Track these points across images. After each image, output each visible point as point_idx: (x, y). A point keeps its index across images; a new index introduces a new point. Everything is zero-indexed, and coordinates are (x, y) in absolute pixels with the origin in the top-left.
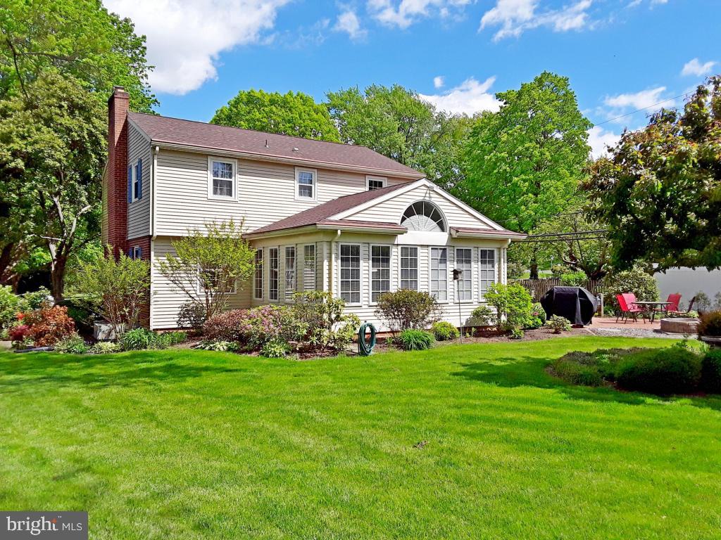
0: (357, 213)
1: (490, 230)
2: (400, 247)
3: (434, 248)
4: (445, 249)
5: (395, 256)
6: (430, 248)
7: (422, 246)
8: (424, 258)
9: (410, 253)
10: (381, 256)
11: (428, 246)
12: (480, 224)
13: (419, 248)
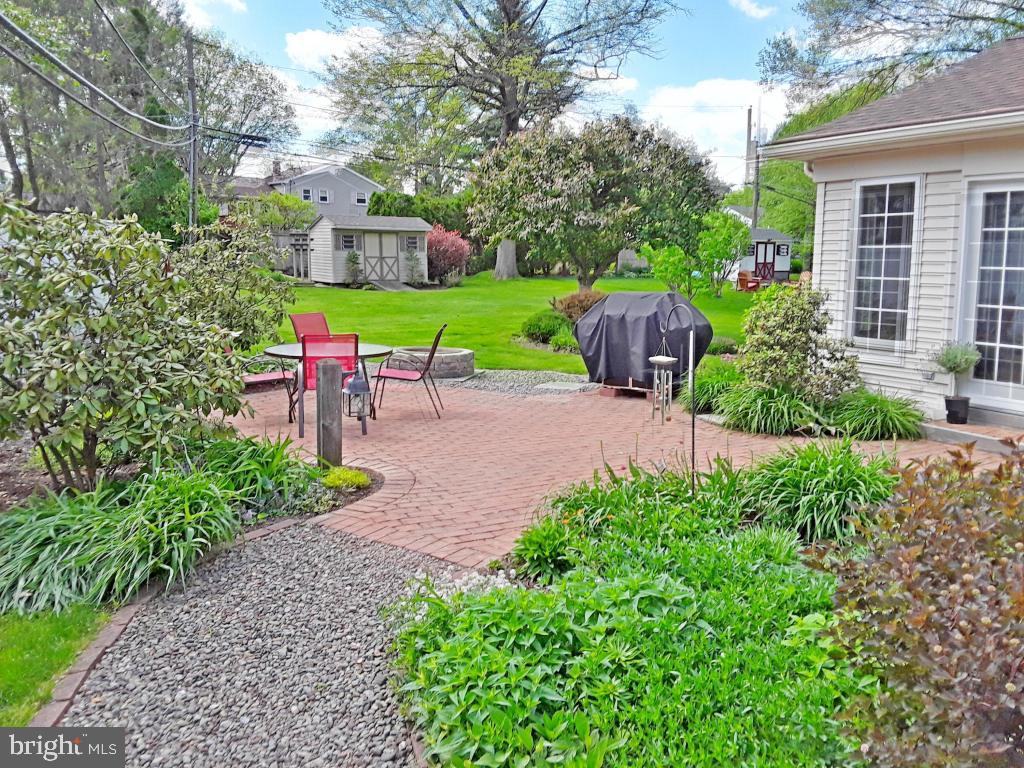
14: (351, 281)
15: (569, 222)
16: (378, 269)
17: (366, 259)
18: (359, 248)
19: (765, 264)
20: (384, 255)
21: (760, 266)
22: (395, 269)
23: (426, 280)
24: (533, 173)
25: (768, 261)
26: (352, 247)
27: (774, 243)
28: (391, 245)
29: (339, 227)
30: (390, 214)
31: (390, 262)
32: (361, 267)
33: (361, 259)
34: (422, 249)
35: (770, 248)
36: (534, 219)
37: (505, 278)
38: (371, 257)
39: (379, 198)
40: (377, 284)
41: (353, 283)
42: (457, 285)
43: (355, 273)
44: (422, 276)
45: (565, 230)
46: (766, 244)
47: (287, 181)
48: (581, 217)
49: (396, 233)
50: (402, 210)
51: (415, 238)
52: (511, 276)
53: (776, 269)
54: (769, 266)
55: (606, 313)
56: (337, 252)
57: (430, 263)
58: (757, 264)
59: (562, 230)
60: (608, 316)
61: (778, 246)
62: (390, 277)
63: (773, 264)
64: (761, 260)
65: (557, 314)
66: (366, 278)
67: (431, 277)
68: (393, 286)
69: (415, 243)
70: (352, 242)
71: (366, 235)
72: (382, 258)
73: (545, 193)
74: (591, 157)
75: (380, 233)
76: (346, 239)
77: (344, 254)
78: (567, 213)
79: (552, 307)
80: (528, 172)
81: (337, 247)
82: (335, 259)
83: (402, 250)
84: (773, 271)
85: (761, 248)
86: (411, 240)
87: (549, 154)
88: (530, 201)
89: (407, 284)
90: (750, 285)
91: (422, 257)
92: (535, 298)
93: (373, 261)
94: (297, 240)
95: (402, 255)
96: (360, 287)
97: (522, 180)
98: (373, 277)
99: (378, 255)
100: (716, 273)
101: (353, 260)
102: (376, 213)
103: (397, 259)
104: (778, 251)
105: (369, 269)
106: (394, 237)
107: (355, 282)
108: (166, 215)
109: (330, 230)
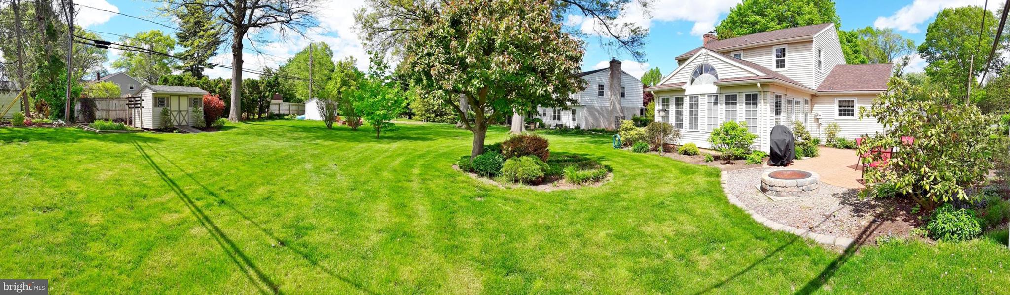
0: (672, 76)
1: (755, 77)
2: (688, 97)
3: (710, 95)
4: (717, 96)
5: (687, 101)
6: (706, 95)
7: (701, 94)
8: (704, 102)
9: (694, 98)
10: (679, 101)
11: (705, 94)
12: (746, 73)
13: (699, 96)
14: (163, 128)
16: (177, 118)
17: (171, 112)
18: (168, 106)
20: (181, 110)
22: (187, 118)
23: (204, 125)
26: (164, 105)
28: (185, 104)
29: (156, 92)
31: (184, 114)
32: (169, 118)
33: (169, 113)
34: (200, 107)
38: (174, 111)
43: (166, 122)
44: (201, 121)
51: (197, 99)
52: (239, 120)
56: (155, 109)
57: (205, 114)
62: (184, 123)
66: (171, 125)
69: (198, 101)
70: (164, 102)
71: (171, 98)
72: (180, 112)
75: (179, 97)
76: (160, 100)
77: (160, 109)
81: (155, 105)
82: (154, 112)
83: (191, 106)
86: (194, 101)
89: (194, 127)
91: (201, 111)
93: (175, 114)
95: (191, 109)
96: (167, 131)
98: (175, 123)
99: (177, 110)
101: (165, 113)
103: (188, 111)
105: (173, 118)
106: (187, 97)
107: (166, 128)
108: (54, 89)
109: (152, 95)
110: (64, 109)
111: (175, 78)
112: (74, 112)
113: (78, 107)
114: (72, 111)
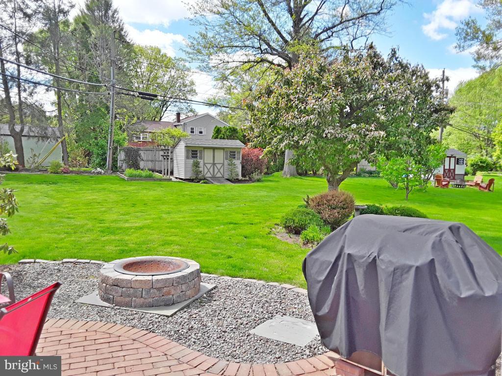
14: (194, 178)
15: (319, 136)
16: (211, 170)
17: (204, 164)
18: (201, 158)
19: (449, 170)
20: (216, 162)
21: (447, 171)
22: (222, 171)
23: (240, 177)
24: (292, 97)
25: (451, 168)
26: (197, 157)
27: (455, 157)
28: (220, 156)
29: (188, 145)
30: (224, 138)
31: (219, 166)
32: (201, 169)
33: (201, 165)
34: (238, 159)
35: (453, 160)
36: (292, 134)
37: (288, 176)
38: (207, 163)
39: (218, 129)
40: (210, 180)
41: (195, 179)
42: (259, 181)
43: (197, 173)
44: (238, 175)
45: (316, 143)
46: (450, 157)
47: (182, 123)
48: (329, 131)
49: (223, 149)
50: (231, 136)
51: (235, 152)
52: (292, 175)
53: (456, 173)
54: (452, 171)
55: (347, 251)
56: (188, 160)
57: (243, 167)
58: (444, 170)
59: (313, 142)
60: (349, 254)
61: (458, 159)
62: (219, 175)
63: (454, 170)
64: (447, 167)
65: (309, 210)
66: (203, 176)
67: (243, 175)
68: (219, 181)
69: (235, 155)
70: (197, 154)
71: (206, 150)
72: (214, 164)
73: (300, 112)
74: (339, 83)
75: (214, 149)
76: (193, 153)
77: (191, 161)
78: (318, 127)
79: (305, 203)
80: (288, 96)
81: (187, 157)
82: (186, 164)
83: (226, 159)
84: (455, 174)
85: (447, 160)
86: (232, 154)
87: (305, 82)
88: (287, 119)
89: (228, 179)
90: (444, 183)
91: (238, 163)
92: (303, 190)
93: (209, 166)
94: (165, 153)
95: (226, 162)
96: (198, 182)
97: (283, 103)
98: (209, 175)
99: (212, 162)
100: (423, 176)
101: (196, 165)
102: (216, 138)
103: (223, 164)
104: (458, 161)
105: (206, 170)
106: (222, 151)
107: (196, 178)
108: (96, 138)
109: (184, 147)
110: (106, 158)
111: (227, 129)
112: (117, 161)
113: (121, 156)
114: (115, 160)
